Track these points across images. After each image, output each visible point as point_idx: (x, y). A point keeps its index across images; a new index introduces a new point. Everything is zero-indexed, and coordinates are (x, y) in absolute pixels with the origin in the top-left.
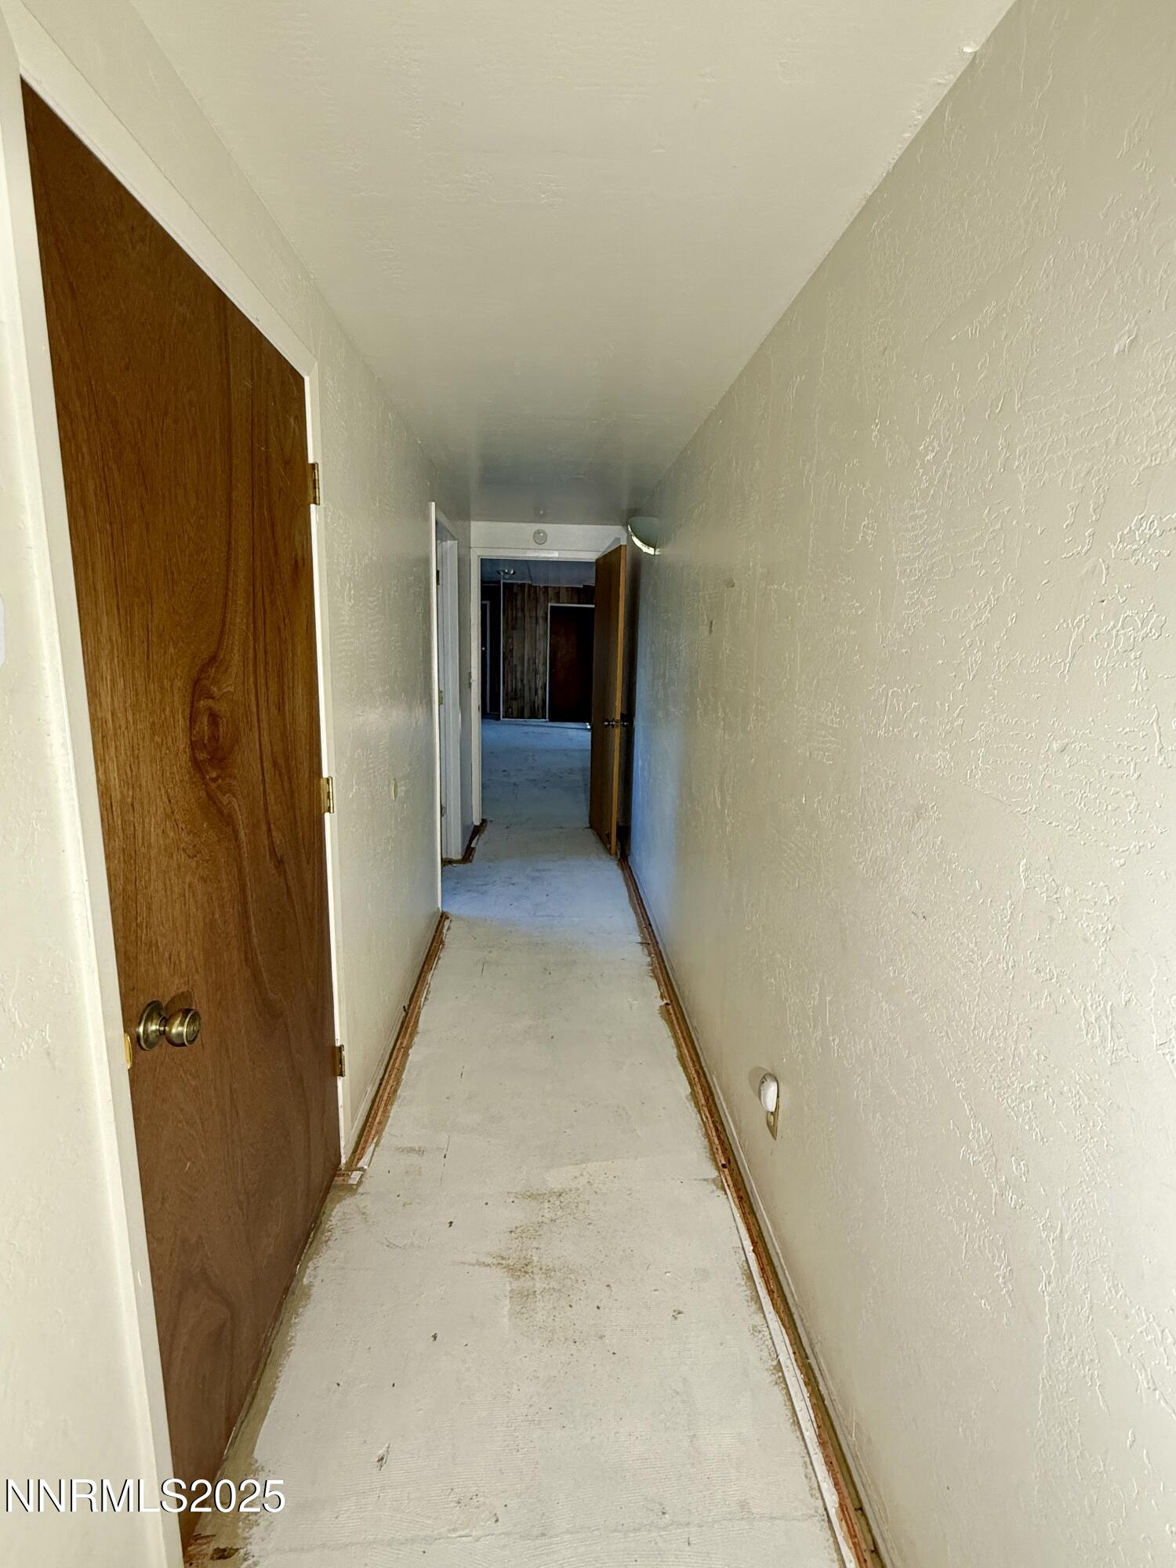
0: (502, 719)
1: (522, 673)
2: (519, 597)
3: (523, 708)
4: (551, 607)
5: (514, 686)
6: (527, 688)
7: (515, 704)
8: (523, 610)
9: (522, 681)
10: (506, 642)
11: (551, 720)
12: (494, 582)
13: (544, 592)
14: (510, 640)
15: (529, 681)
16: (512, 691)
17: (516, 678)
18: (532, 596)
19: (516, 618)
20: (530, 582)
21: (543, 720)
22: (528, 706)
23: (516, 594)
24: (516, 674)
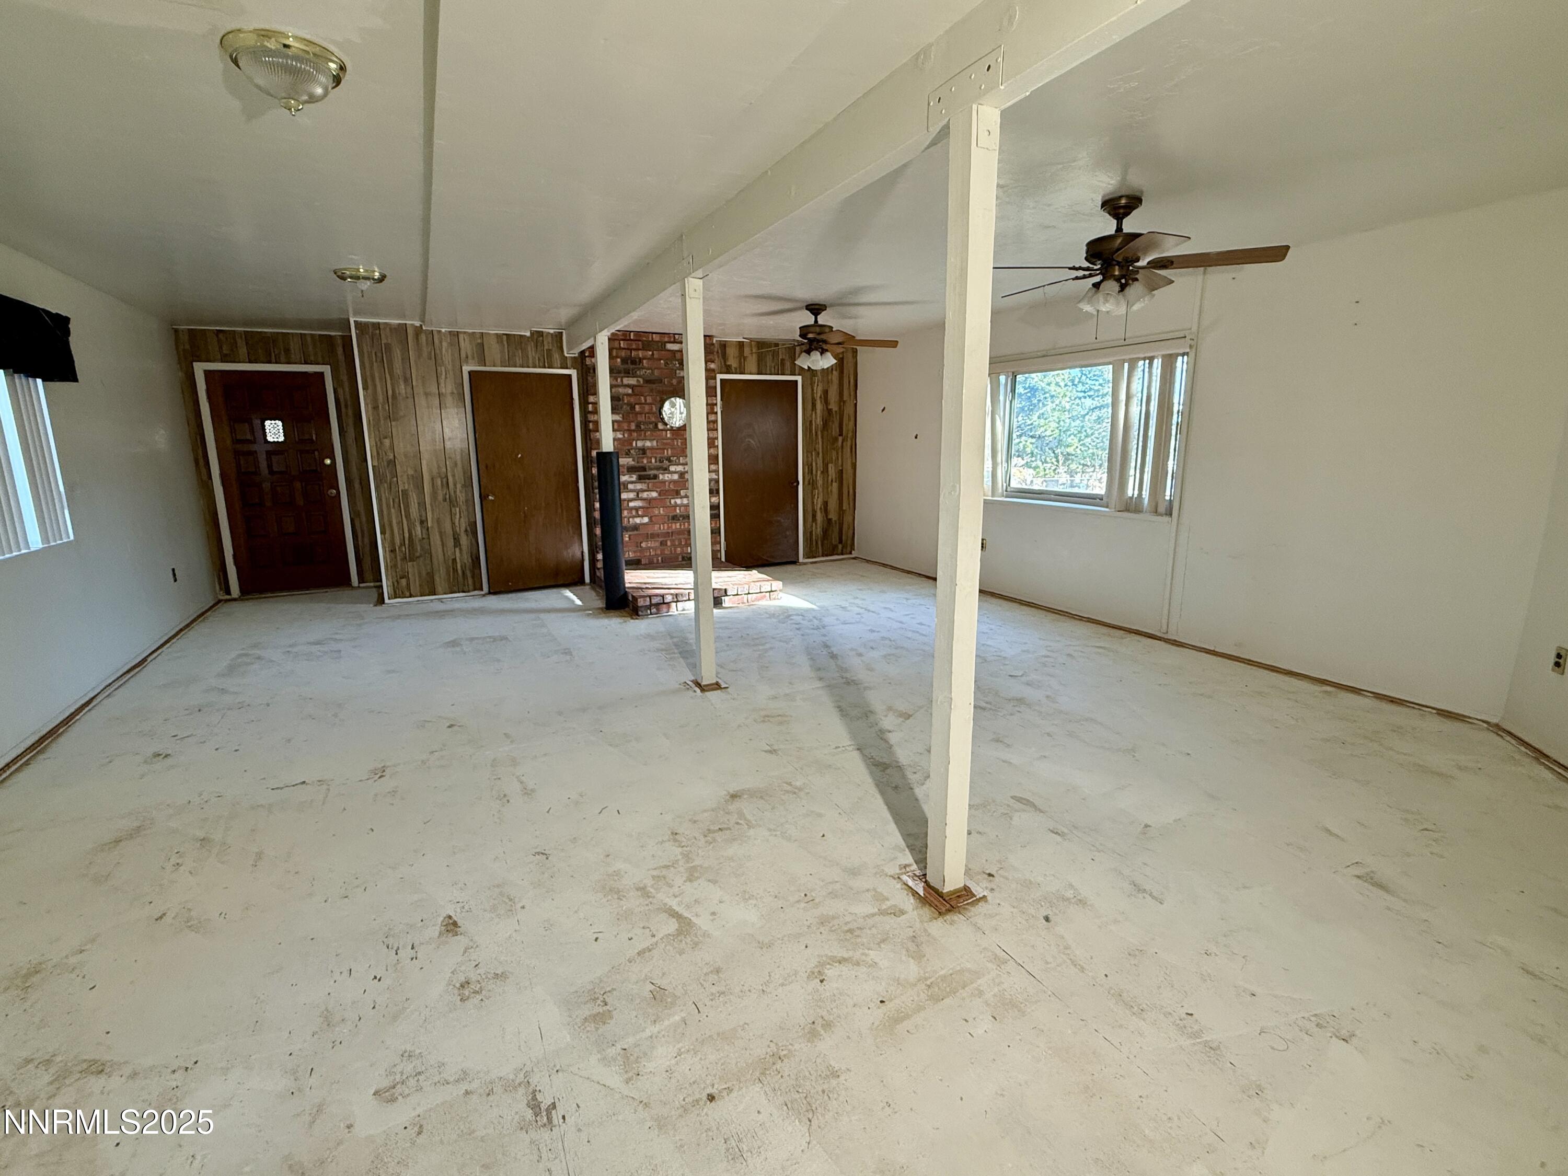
0: (387, 601)
1: (422, 505)
2: (397, 353)
3: (431, 576)
4: (471, 373)
5: (407, 535)
6: (436, 539)
7: (412, 569)
8: (407, 380)
9: (423, 522)
10: (378, 446)
11: (493, 592)
12: (328, 324)
13: (451, 344)
14: (387, 442)
15: (438, 521)
16: (403, 543)
17: (408, 516)
18: (425, 351)
19: (394, 396)
20: (417, 324)
21: (476, 592)
22: (443, 571)
23: (388, 347)
24: (407, 507)
